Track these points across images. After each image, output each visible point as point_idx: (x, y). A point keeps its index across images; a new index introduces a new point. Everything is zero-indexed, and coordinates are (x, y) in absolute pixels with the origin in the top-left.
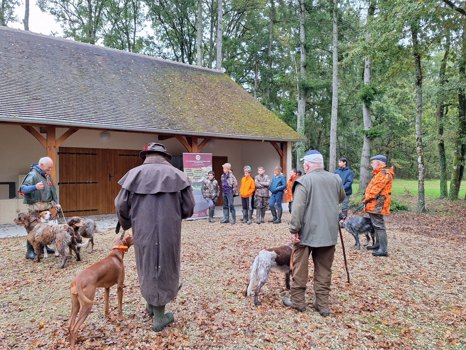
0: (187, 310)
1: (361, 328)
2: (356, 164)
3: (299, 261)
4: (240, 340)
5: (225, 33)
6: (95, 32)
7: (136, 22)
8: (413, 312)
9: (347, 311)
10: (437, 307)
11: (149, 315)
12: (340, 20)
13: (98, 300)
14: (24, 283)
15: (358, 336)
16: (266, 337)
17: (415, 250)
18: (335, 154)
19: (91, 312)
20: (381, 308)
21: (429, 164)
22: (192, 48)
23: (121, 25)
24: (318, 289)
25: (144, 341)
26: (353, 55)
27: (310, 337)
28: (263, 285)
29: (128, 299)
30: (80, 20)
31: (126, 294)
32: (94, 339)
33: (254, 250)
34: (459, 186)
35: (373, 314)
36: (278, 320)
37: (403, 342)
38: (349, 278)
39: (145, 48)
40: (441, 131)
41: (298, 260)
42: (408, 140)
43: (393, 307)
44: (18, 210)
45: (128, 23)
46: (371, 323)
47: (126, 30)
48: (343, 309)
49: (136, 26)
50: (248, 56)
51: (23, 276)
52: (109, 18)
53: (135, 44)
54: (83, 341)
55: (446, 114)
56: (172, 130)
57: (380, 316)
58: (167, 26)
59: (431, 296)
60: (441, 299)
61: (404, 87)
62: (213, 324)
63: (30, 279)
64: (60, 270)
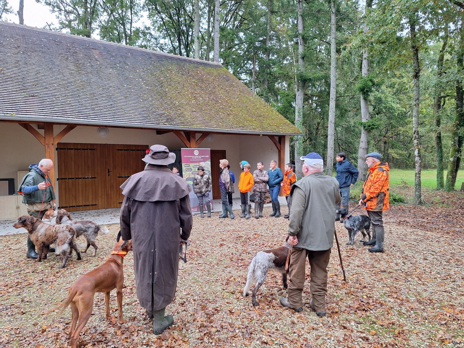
0: (186, 311)
1: (356, 329)
2: (354, 155)
3: (296, 263)
4: (239, 342)
5: (222, 23)
6: (90, 24)
7: (133, 12)
8: (407, 311)
9: (343, 310)
10: (431, 306)
11: (149, 317)
12: (338, 11)
13: (99, 301)
14: (26, 284)
15: (353, 338)
16: (263, 339)
17: (410, 245)
18: (333, 146)
19: (92, 315)
20: (376, 308)
21: (427, 154)
22: (190, 38)
23: (117, 16)
24: (315, 290)
25: (145, 345)
26: (351, 48)
27: (307, 338)
28: (261, 285)
29: (128, 300)
30: (75, 11)
31: (126, 294)
32: (96, 343)
33: (253, 247)
34: (455, 177)
35: (368, 314)
36: (276, 321)
37: (397, 343)
38: (345, 277)
39: (142, 39)
40: (438, 123)
41: (296, 261)
42: (405, 130)
43: (388, 306)
44: (18, 207)
45: (124, 14)
46: (366, 323)
47: (122, 20)
48: (339, 308)
49: (133, 16)
50: (246, 46)
51: (25, 277)
52: (105, 9)
53: (132, 34)
54: (85, 346)
55: (443, 105)
56: (170, 126)
57: (375, 316)
58: (164, 16)
59: (425, 294)
60: (435, 297)
61: (403, 77)
62: (212, 326)
63: (31, 279)
64: (61, 270)
